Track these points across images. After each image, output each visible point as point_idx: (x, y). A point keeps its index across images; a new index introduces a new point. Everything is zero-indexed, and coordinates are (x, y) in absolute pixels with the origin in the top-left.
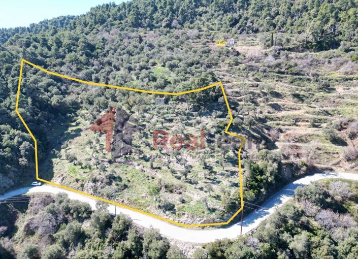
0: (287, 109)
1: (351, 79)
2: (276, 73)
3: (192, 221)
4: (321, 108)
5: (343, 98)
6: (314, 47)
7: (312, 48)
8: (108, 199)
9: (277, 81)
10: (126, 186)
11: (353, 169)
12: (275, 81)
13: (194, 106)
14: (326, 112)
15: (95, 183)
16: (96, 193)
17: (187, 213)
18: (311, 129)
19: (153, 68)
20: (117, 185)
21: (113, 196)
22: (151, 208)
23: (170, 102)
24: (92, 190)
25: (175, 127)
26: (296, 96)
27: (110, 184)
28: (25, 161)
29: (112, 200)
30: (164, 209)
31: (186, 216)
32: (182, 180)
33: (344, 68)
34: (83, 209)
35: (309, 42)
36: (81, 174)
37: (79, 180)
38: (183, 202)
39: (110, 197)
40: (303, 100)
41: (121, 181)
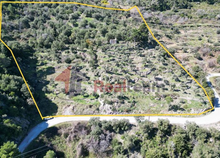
0: (168, 44)
1: (186, 27)
2: (150, 23)
3: (198, 112)
4: (183, 43)
5: (187, 37)
6: (159, 9)
7: (158, 9)
8: (127, 113)
9: (153, 28)
10: (135, 102)
11: (214, 71)
12: (152, 28)
13: (138, 43)
14: (185, 45)
15: (112, 104)
16: (116, 111)
17: (193, 108)
18: (185, 53)
19: (82, 18)
20: (129, 102)
21: (131, 110)
22: (163, 112)
23: (120, 42)
24: (111, 110)
25: (135, 58)
26: (168, 36)
27: (123, 103)
28: (32, 101)
29: (131, 113)
30: (173, 110)
31: (193, 110)
32: (170, 91)
33: (181, 20)
34: (125, 124)
35: (156, 6)
36: (88, 101)
37: (92, 106)
38: (184, 103)
39: (128, 111)
40: (171, 38)
41: (129, 99)
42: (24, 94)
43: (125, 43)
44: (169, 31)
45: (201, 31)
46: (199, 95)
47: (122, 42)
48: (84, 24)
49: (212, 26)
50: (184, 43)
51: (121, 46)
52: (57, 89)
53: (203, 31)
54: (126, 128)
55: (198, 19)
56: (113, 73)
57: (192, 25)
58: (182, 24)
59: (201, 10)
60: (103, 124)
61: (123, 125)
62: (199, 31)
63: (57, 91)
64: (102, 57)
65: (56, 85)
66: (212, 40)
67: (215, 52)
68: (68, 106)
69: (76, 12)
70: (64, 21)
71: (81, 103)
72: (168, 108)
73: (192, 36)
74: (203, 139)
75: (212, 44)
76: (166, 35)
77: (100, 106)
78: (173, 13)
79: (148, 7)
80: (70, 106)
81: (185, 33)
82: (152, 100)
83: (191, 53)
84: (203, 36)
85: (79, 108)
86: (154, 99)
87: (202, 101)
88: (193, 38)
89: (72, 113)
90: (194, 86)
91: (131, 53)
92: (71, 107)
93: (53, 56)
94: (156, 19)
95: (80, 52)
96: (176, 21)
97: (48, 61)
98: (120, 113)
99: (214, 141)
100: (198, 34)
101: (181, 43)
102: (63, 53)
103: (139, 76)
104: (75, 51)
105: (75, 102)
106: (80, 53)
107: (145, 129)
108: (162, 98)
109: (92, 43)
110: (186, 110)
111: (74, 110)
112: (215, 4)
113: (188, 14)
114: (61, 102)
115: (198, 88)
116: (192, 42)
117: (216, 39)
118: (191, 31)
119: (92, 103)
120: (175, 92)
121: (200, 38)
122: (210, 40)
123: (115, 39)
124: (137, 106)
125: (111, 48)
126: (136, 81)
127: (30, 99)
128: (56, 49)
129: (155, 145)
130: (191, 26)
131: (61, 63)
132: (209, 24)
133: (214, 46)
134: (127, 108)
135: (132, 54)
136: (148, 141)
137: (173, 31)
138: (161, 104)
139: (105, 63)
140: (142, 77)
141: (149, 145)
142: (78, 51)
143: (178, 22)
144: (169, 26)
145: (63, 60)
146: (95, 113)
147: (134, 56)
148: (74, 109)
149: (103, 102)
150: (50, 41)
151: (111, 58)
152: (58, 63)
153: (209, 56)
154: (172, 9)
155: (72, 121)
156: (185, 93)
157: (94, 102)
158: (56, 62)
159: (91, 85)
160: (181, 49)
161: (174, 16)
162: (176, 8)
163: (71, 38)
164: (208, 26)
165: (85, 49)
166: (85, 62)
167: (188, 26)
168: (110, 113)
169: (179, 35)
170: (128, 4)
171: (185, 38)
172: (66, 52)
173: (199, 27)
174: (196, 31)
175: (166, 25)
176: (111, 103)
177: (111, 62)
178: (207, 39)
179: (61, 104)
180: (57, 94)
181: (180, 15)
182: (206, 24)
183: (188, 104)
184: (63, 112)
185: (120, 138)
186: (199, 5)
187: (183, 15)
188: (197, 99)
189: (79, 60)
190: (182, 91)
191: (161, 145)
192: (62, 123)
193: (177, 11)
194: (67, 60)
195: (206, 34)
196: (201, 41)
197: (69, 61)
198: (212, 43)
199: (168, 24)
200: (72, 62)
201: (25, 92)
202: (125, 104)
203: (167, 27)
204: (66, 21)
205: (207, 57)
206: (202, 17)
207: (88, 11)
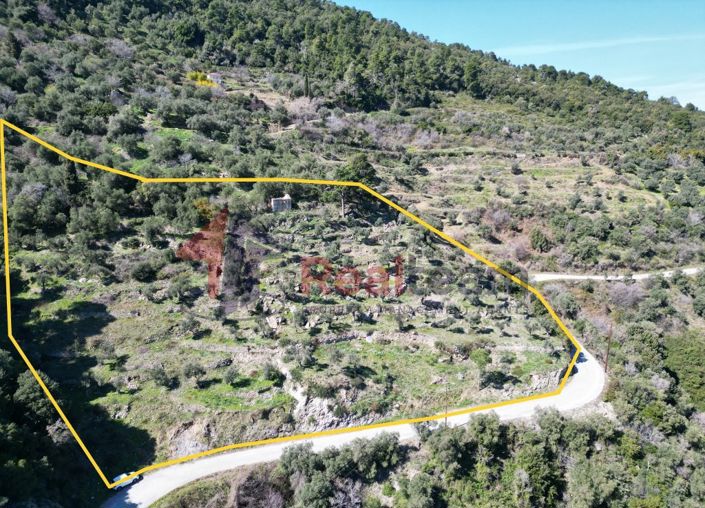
2: (349, 145)
3: (547, 381)
4: (441, 198)
5: (445, 182)
11: (532, 269)
13: (351, 207)
14: (447, 203)
15: (335, 397)
16: (348, 415)
17: (535, 372)
18: (454, 227)
19: (154, 130)
20: (378, 382)
21: (387, 405)
22: (469, 393)
23: (300, 204)
24: (330, 414)
25: (353, 250)
26: (402, 182)
27: (363, 386)
28: (62, 430)
29: (388, 413)
30: (492, 384)
31: (535, 377)
32: (470, 333)
33: (423, 139)
34: (391, 448)
35: (350, 96)
36: (253, 399)
37: (270, 411)
38: (510, 362)
39: (382, 409)
40: (411, 188)
41: (374, 373)
42: (30, 409)
43: (314, 207)
44: (400, 167)
45: (475, 166)
46: (536, 337)
47: (306, 204)
48: (170, 149)
49: (498, 154)
50: (445, 198)
51: (307, 215)
52: (129, 374)
53: (479, 167)
54: (395, 459)
55: (462, 135)
56: (307, 301)
57: (452, 150)
58: (426, 147)
59: (464, 112)
60: (325, 463)
61: (386, 452)
62: (472, 168)
63: (130, 379)
64: (259, 253)
65: (123, 359)
66: (508, 191)
67: (521, 219)
68: (185, 425)
69: (125, 111)
70: (91, 139)
71: (231, 409)
72: (478, 381)
73: (456, 180)
74: (583, 448)
75: (509, 201)
76: (397, 179)
77: (293, 407)
78: (398, 117)
79: (330, 98)
80: (191, 424)
81: (440, 172)
82: (432, 365)
83: (466, 225)
84: (483, 179)
85: (226, 427)
86: (436, 362)
87: (549, 350)
88: (462, 186)
89: (206, 446)
90: (517, 313)
91: (339, 236)
92: (198, 428)
93: (80, 262)
94: (360, 133)
95: (179, 241)
96: (411, 141)
97: (63, 281)
98: (359, 418)
99: (604, 447)
100: (472, 176)
101: (436, 199)
102: (118, 249)
103: (381, 300)
104: (161, 238)
105: (208, 410)
106: (180, 245)
107: (450, 452)
108: (454, 356)
109: (218, 212)
110: (520, 379)
111: (212, 435)
112: (488, 99)
113: (435, 121)
114: (157, 415)
115: (527, 318)
116: (462, 196)
117: (516, 186)
118: (452, 167)
119: (268, 404)
120: (481, 336)
121: (477, 186)
122: (502, 189)
123: (283, 196)
124: (399, 390)
125: (280, 223)
126: (376, 315)
127: (58, 424)
128: (91, 235)
129: (479, 491)
130: (451, 155)
131: (119, 282)
132: (491, 150)
133: (514, 206)
134: (377, 398)
135: (343, 238)
136: (457, 485)
137: (411, 167)
138: (457, 373)
139: (275, 272)
140: (388, 302)
141: (466, 494)
142: (169, 240)
143: (415, 142)
144: (397, 154)
145: (121, 270)
146: (281, 434)
147: (349, 243)
148: (209, 431)
149: (304, 394)
150: (57, 208)
151: (290, 255)
152: (107, 284)
153: (510, 232)
154: (394, 106)
155: (216, 474)
156: (505, 334)
157: (270, 398)
158: (95, 281)
159: (248, 344)
160: (441, 215)
161: (403, 125)
162: (403, 105)
163: (138, 197)
164: (489, 154)
165: (196, 230)
166: (203, 272)
167: (444, 155)
168: (330, 425)
169: (427, 178)
170: (269, 86)
171: (442, 185)
172: (126, 245)
173: (470, 156)
174: (464, 167)
175: (390, 150)
176: (330, 392)
177: (291, 267)
178: (493, 186)
179: (160, 425)
180: (132, 392)
181: (416, 123)
182: (483, 149)
183: (520, 365)
184: (172, 448)
185: (380, 494)
186: (454, 99)
187: (426, 125)
188: (537, 347)
189: (182, 269)
190: (496, 329)
191: (491, 488)
192: (183, 487)
193: (407, 114)
194: (142, 271)
195: (489, 174)
196: (482, 192)
197: (147, 275)
198: (507, 197)
199: (394, 148)
200: (159, 275)
201: (34, 399)
202: (369, 390)
203: (393, 157)
204: (98, 137)
205: (507, 235)
206: (470, 131)
207: (170, 110)
